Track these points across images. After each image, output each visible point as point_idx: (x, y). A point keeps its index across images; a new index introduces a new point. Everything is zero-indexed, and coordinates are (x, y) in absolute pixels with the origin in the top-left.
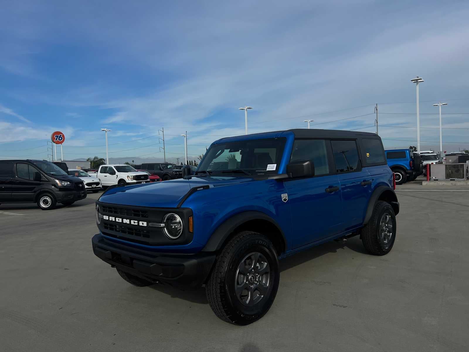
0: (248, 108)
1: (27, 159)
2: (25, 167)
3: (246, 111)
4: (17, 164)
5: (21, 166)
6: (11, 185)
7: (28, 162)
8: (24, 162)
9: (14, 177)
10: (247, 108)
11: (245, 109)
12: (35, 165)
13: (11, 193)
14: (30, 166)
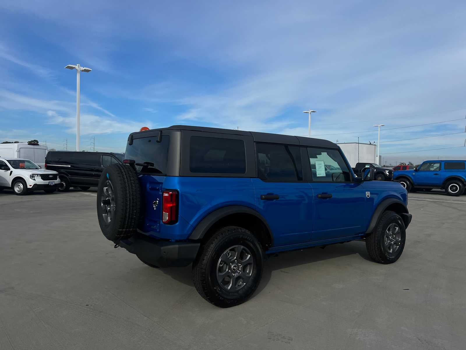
0: (313, 112)
1: (110, 152)
2: (108, 158)
3: (310, 115)
4: (103, 155)
5: (106, 158)
6: (97, 172)
7: (111, 155)
8: (108, 155)
9: (101, 166)
10: (311, 112)
11: (309, 112)
12: (116, 157)
13: (97, 179)
14: (112, 158)
